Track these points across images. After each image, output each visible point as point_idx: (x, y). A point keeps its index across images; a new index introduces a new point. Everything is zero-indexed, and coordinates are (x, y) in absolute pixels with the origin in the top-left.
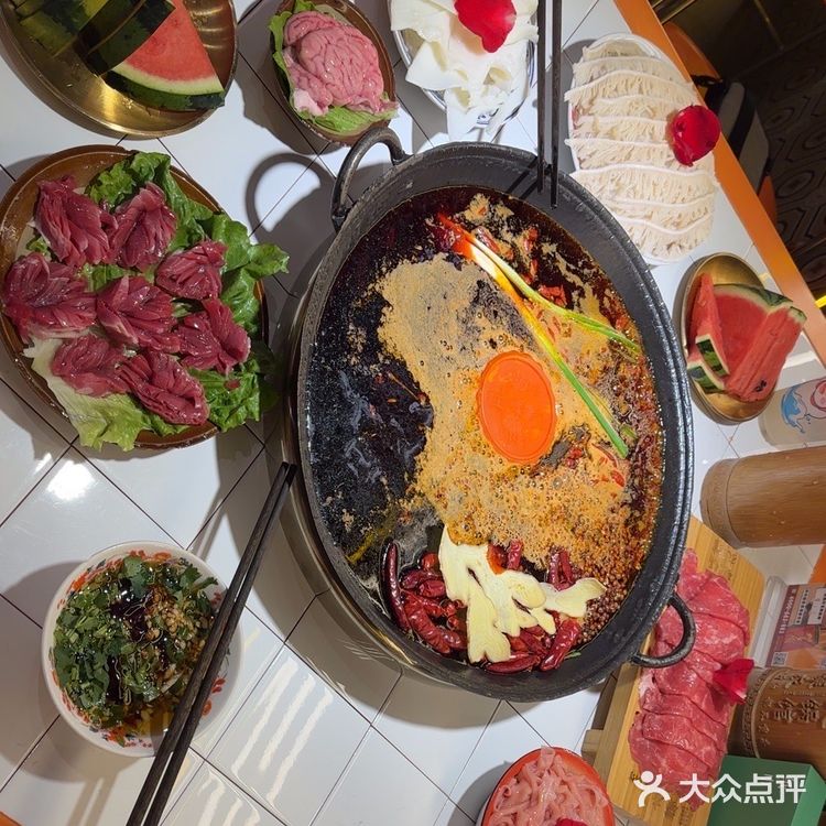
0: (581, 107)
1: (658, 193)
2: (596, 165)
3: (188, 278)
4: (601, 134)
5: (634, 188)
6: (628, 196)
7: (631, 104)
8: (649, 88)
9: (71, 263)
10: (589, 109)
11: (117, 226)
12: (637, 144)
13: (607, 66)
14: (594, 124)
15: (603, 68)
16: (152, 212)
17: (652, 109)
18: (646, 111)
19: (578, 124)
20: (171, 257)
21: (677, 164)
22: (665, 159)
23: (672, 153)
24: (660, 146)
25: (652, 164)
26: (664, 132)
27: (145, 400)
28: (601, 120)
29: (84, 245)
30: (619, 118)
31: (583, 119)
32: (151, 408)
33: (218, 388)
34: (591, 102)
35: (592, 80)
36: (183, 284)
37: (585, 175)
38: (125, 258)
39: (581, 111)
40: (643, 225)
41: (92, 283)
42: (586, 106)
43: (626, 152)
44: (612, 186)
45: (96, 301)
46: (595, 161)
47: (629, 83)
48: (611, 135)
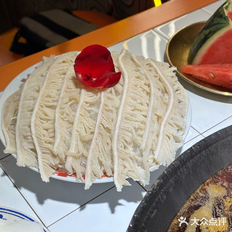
0: (56, 165)
1: (141, 107)
2: (110, 161)
4: (85, 152)
5: (136, 130)
6: (141, 136)
7: (62, 119)
8: (50, 100)
10: (61, 160)
12: (99, 120)
13: (25, 134)
14: (75, 157)
15: (25, 137)
17: (70, 100)
18: (71, 105)
19: (71, 172)
21: (118, 86)
22: (113, 96)
23: (109, 90)
24: (103, 100)
25: (117, 109)
26: (91, 94)
28: (73, 150)
30: (75, 133)
31: (68, 167)
34: (54, 156)
35: (34, 150)
37: (119, 174)
39: (60, 166)
40: (165, 125)
42: (57, 162)
43: (104, 132)
44: (130, 149)
46: (107, 163)
47: (44, 117)
48: (87, 143)
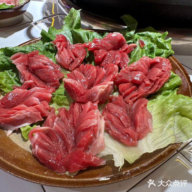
3: (74, 53)
9: (47, 112)
11: (31, 81)
16: (29, 62)
20: (59, 60)
27: (153, 90)
29: (36, 100)
32: (160, 87)
33: (142, 54)
36: (76, 56)
38: (53, 84)
41: (64, 106)
45: (78, 102)
